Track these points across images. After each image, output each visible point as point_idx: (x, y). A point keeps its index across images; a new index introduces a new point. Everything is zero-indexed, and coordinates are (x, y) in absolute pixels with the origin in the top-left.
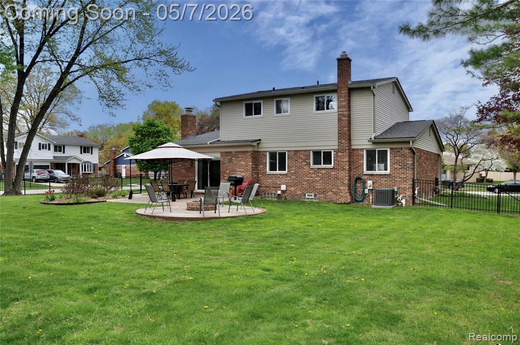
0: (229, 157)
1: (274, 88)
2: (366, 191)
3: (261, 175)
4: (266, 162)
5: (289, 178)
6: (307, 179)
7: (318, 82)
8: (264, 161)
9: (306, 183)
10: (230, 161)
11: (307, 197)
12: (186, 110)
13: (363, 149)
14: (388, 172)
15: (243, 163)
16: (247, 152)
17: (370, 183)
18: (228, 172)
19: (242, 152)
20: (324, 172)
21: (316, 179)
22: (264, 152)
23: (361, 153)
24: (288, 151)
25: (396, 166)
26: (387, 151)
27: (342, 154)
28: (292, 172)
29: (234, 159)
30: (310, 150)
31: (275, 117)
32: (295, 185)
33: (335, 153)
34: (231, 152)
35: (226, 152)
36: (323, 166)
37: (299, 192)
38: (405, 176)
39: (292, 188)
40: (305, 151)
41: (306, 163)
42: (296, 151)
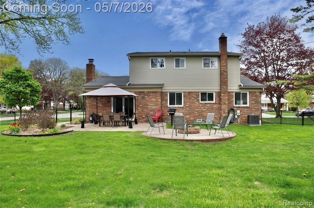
0: (142, 96)
1: (170, 51)
2: (236, 117)
3: (164, 108)
4: (167, 99)
5: (185, 110)
6: (198, 110)
7: (189, 49)
8: (166, 98)
9: (197, 113)
10: (143, 98)
11: (197, 121)
12: (89, 60)
13: (233, 92)
14: (248, 105)
15: (154, 100)
16: (157, 92)
17: (238, 111)
18: (142, 106)
19: (153, 92)
20: (209, 105)
21: (204, 110)
22: (166, 92)
23: (232, 94)
24: (184, 92)
25: (253, 102)
26: (247, 93)
27: (223, 95)
28: (186, 105)
29: (146, 96)
30: (199, 92)
31: (174, 69)
32: (189, 114)
33: (216, 94)
34: (144, 92)
35: (140, 92)
36: (208, 102)
37: (192, 119)
38: (257, 108)
39: (187, 116)
40: (196, 92)
41: (196, 100)
42: (190, 93)
